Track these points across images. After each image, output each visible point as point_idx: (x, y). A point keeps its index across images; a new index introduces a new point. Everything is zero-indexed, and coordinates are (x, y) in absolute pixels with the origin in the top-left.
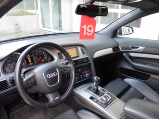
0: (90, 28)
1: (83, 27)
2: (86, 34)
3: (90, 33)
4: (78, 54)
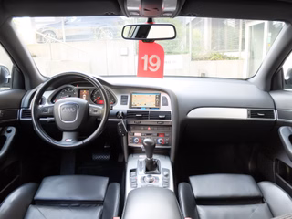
0: (155, 61)
1: (143, 58)
2: (148, 69)
3: (154, 67)
4: (158, 105)
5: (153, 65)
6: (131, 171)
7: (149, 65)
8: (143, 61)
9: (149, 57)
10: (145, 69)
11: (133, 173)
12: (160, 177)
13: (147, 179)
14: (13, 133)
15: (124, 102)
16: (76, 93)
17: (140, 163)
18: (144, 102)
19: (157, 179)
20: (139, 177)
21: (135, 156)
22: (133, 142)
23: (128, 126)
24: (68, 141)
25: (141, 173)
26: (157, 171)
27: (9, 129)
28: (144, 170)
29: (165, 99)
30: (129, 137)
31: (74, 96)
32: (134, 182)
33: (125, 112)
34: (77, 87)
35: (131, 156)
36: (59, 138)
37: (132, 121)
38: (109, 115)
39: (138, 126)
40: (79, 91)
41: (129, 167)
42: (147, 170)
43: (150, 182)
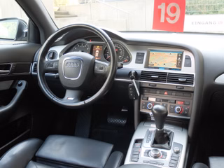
0: (174, 10)
1: (159, 7)
2: (166, 21)
3: (173, 18)
4: (179, 65)
5: (171, 15)
6: (137, 141)
7: (166, 15)
8: (160, 10)
9: (167, 5)
10: (162, 20)
11: (138, 145)
12: (169, 153)
13: (153, 153)
14: (23, 87)
15: (139, 61)
16: (88, 49)
17: (149, 133)
18: (163, 62)
19: (165, 154)
20: (143, 150)
21: (146, 125)
22: (146, 108)
23: (142, 89)
24: (70, 100)
25: (147, 145)
26: (166, 145)
27: (20, 83)
28: (151, 142)
29: (188, 58)
30: (142, 101)
31: (86, 52)
32: (136, 155)
33: (139, 72)
34: (90, 42)
35: (142, 123)
36: (62, 95)
37: (146, 83)
38: (115, 75)
39: (153, 89)
40: (92, 46)
41: (136, 136)
42: (155, 142)
43: (156, 157)
